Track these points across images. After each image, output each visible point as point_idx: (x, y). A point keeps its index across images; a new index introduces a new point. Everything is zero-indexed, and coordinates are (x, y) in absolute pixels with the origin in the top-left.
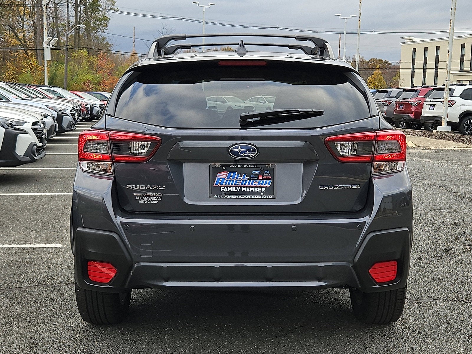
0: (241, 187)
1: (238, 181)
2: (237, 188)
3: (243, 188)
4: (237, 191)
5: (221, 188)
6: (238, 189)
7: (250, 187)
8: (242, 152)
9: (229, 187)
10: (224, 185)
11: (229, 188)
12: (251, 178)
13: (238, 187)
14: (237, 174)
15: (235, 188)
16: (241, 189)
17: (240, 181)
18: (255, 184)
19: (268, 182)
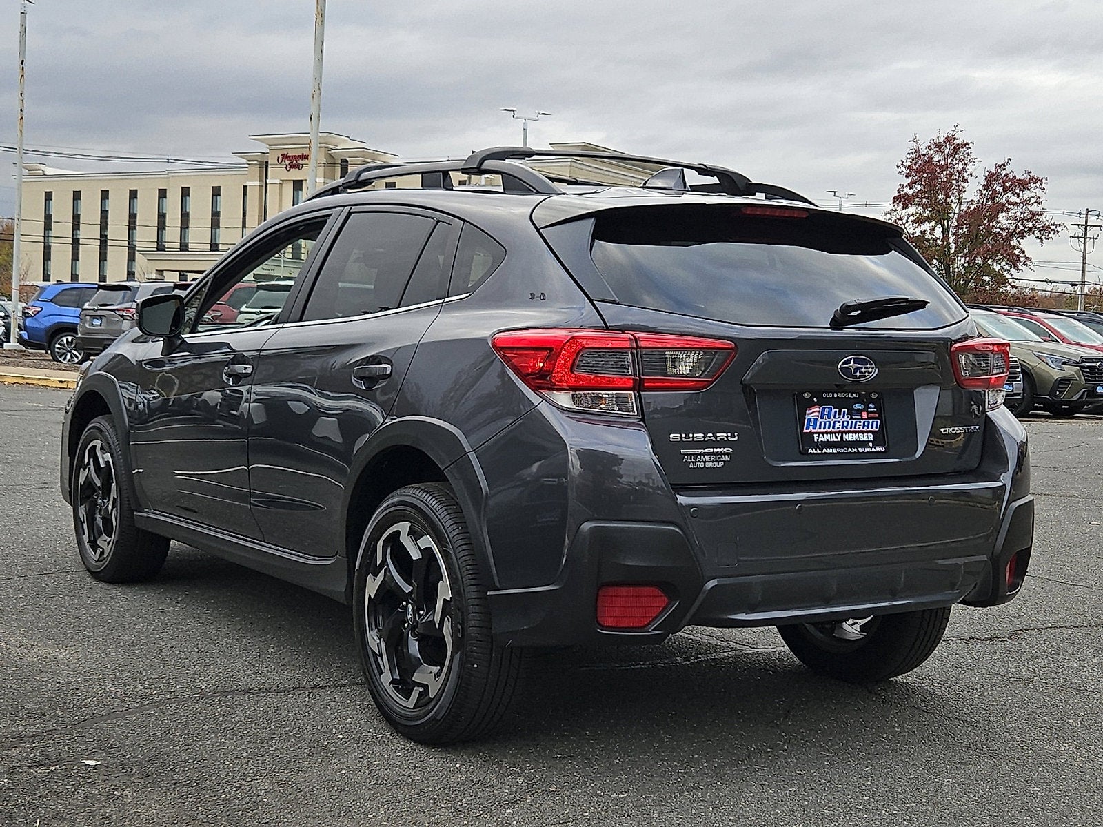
0: (842, 433)
2: (837, 435)
3: (844, 435)
4: (836, 440)
5: (815, 435)
6: (839, 436)
8: (856, 370)
10: (817, 430)
11: (825, 435)
12: (854, 417)
13: (838, 433)
14: (833, 410)
15: (834, 435)
16: (842, 437)
17: (839, 422)
18: (859, 428)
19: (875, 423)
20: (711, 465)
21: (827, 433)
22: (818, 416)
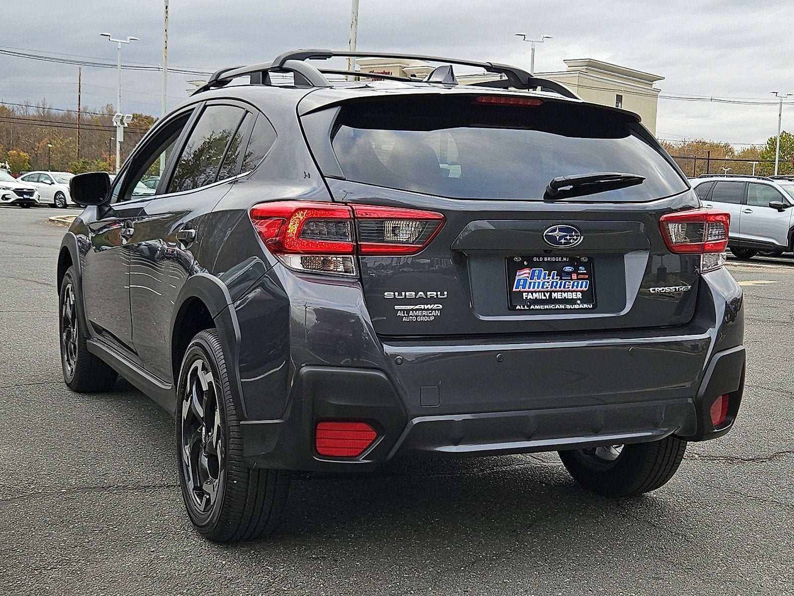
0: (551, 292)
1: (546, 283)
2: (546, 293)
3: (553, 293)
4: (545, 298)
5: (524, 294)
6: (547, 295)
7: (561, 291)
8: (561, 237)
9: (534, 292)
10: (527, 289)
11: (534, 294)
12: (563, 278)
13: (547, 292)
14: (543, 272)
15: (543, 293)
16: (550, 296)
17: (548, 282)
18: (568, 288)
19: (584, 283)
20: (422, 319)
21: (536, 292)
22: (528, 277)
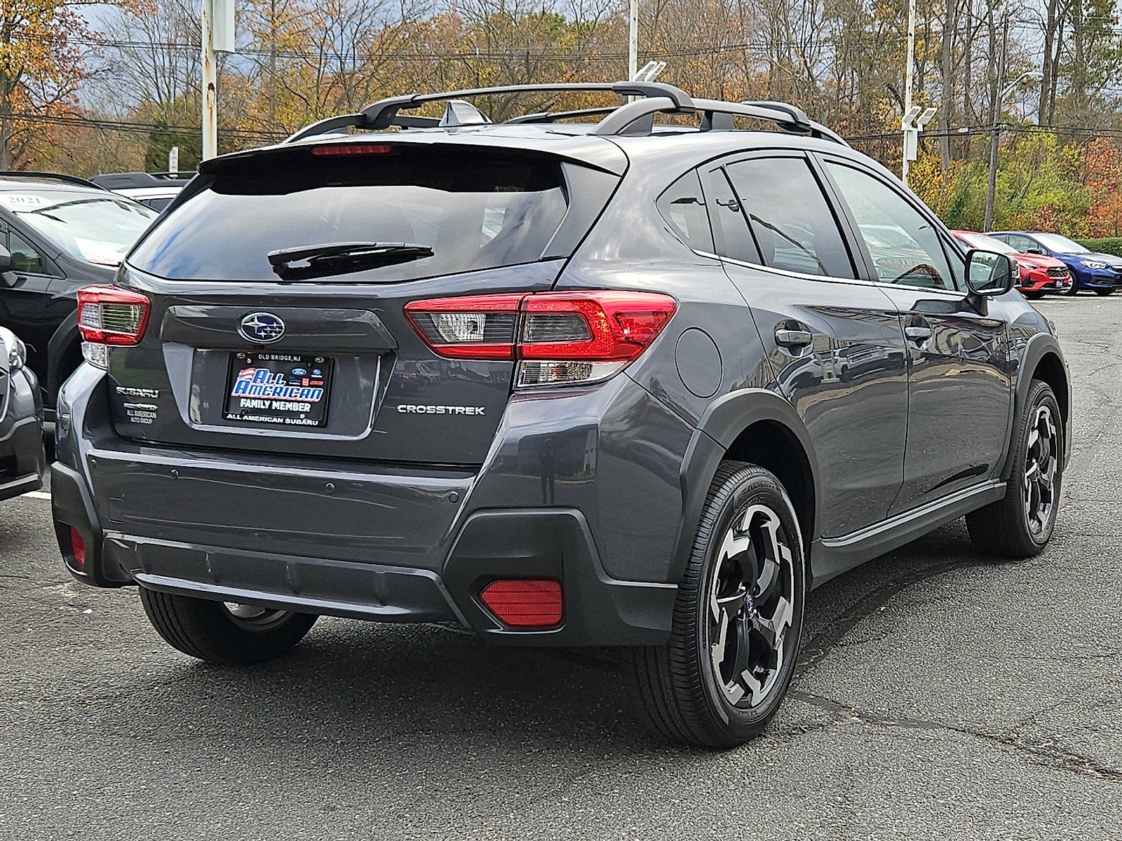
0: (272, 400)
1: (268, 389)
2: (265, 401)
3: (274, 402)
5: (242, 400)
6: (267, 403)
7: (286, 401)
8: (260, 329)
9: (253, 398)
10: (247, 395)
11: (253, 401)
12: (291, 383)
13: (267, 399)
14: (269, 374)
15: (262, 401)
16: (271, 405)
17: (271, 388)
18: (296, 396)
19: (317, 392)
21: (255, 399)
22: (251, 379)
